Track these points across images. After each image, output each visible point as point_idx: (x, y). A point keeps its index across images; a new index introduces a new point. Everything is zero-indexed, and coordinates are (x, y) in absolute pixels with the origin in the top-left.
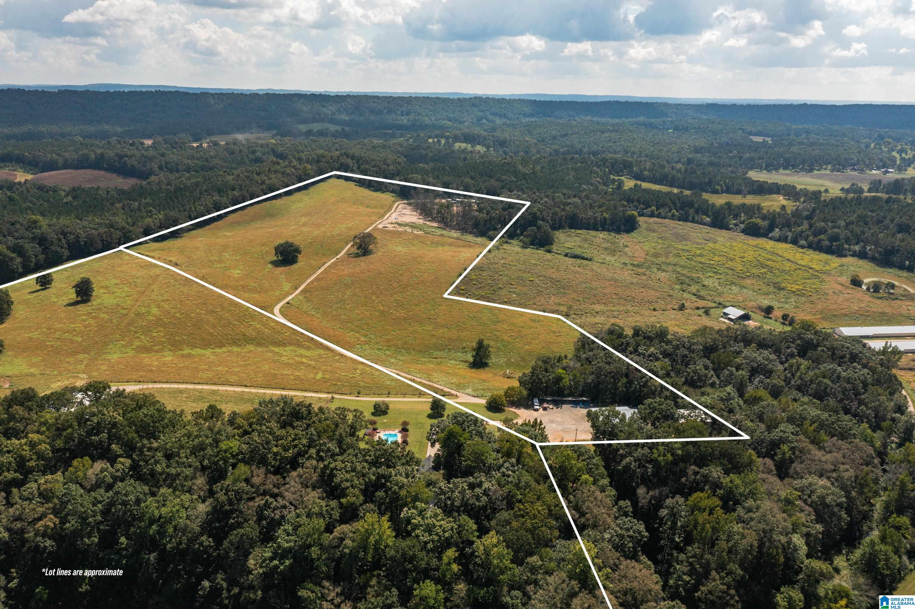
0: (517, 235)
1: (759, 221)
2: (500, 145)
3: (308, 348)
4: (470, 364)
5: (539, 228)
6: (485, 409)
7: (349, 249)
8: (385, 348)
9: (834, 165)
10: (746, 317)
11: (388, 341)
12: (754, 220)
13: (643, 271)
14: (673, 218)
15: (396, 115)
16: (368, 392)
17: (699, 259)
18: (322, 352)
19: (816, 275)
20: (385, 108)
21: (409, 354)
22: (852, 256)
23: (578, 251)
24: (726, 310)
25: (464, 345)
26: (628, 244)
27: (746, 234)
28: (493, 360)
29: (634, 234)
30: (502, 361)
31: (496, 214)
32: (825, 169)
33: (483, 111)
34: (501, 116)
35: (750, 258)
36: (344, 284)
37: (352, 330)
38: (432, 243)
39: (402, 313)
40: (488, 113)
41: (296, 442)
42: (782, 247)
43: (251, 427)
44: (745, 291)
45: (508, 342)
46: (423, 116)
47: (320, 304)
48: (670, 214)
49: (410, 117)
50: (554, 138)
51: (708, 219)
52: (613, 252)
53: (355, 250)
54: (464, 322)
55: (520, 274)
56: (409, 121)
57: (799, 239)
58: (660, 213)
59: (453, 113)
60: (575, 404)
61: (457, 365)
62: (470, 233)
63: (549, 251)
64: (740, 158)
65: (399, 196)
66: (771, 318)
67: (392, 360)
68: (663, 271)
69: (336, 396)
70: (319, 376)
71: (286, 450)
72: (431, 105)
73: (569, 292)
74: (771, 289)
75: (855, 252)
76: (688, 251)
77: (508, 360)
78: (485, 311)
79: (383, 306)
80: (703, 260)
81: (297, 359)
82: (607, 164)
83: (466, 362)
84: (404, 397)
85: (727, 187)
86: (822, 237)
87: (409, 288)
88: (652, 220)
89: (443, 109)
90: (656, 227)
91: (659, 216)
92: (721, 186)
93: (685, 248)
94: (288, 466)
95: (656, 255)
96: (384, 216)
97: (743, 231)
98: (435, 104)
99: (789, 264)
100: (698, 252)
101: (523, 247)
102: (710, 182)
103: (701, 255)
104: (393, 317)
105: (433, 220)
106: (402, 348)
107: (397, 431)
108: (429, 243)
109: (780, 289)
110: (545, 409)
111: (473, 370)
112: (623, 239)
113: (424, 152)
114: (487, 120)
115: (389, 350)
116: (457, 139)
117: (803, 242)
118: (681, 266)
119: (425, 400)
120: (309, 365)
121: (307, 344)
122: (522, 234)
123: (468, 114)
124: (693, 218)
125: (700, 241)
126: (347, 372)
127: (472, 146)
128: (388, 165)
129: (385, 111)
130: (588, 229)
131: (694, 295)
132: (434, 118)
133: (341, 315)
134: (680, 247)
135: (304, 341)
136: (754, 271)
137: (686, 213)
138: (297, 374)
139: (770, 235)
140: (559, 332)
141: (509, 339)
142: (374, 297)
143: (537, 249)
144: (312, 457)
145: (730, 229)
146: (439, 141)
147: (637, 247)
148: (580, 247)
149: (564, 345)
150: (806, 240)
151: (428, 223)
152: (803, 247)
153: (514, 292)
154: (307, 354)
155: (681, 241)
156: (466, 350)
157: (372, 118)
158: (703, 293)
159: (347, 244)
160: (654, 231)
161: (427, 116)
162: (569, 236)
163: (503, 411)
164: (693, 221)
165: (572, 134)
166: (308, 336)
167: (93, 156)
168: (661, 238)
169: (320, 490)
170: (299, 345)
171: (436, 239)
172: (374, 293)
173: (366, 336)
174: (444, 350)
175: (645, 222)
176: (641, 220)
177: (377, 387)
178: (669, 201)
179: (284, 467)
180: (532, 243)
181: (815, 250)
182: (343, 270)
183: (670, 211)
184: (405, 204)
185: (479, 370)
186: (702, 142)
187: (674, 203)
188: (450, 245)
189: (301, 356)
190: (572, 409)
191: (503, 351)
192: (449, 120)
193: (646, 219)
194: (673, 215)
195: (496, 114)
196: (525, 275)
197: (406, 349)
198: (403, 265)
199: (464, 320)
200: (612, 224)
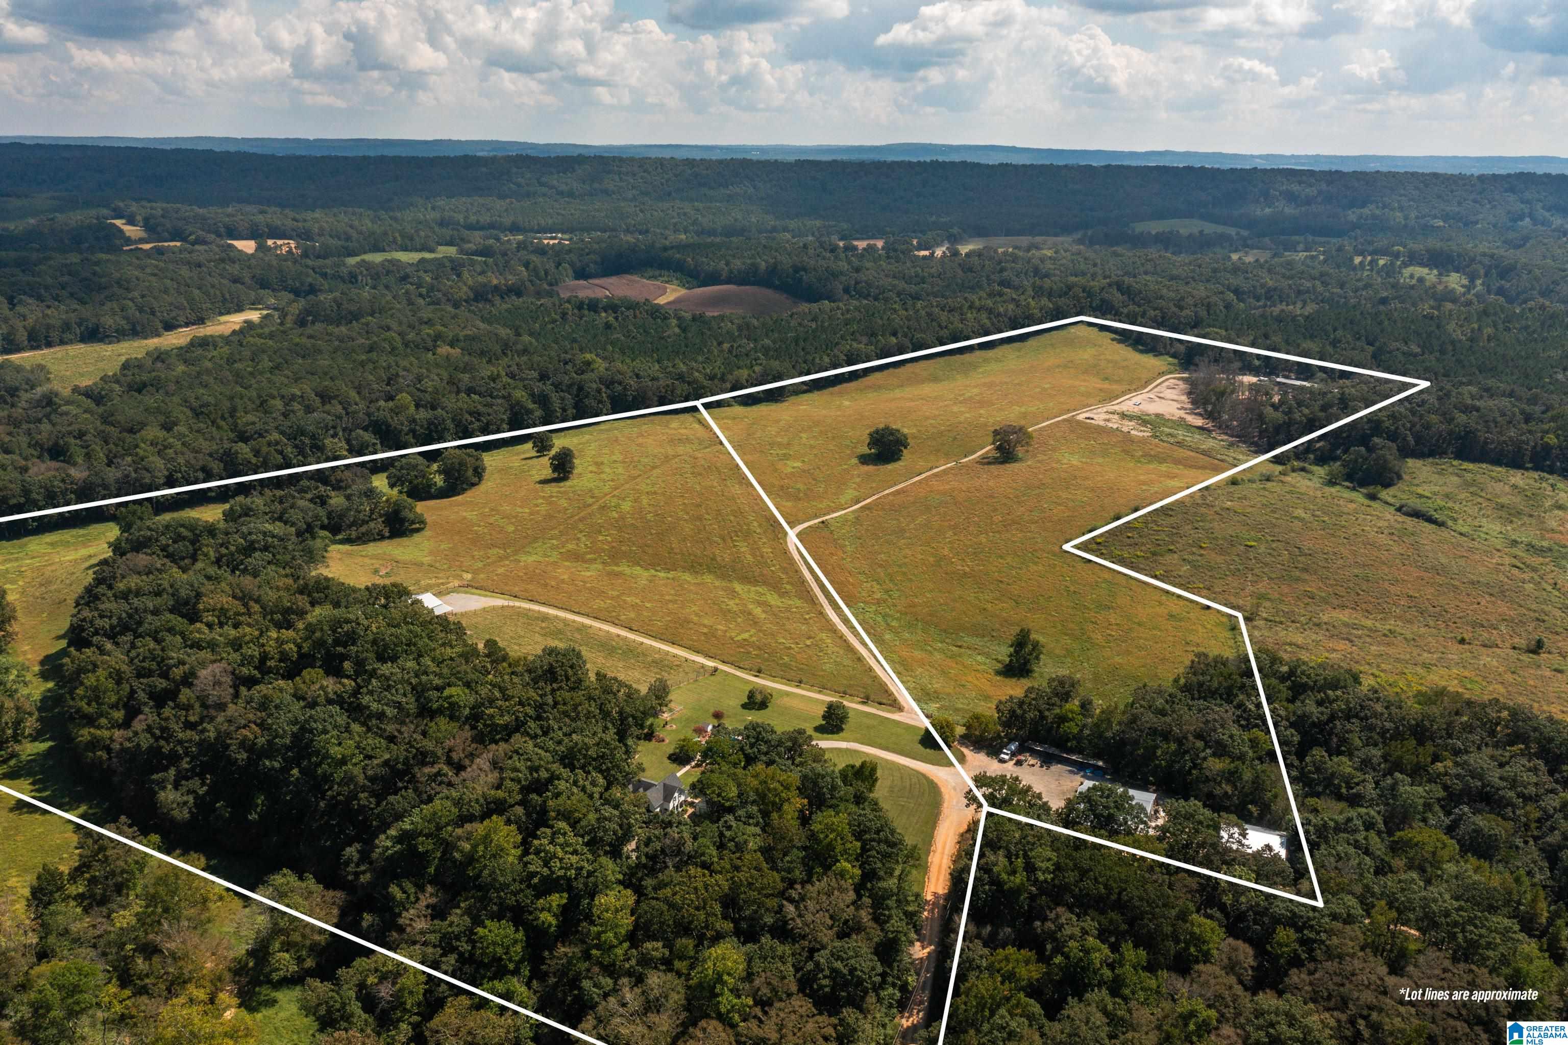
3: (784, 594)
4: (1004, 667)
5: (1371, 450)
8: (898, 615)
18: (798, 603)
21: (925, 631)
28: (1046, 669)
37: (876, 579)
38: (1145, 455)
46: (1392, 209)
47: (868, 530)
61: (981, 664)
62: (1252, 444)
63: (1375, 498)
65: (1181, 365)
72: (1417, 188)
81: (751, 606)
83: (1001, 662)
96: (1117, 397)
98: (1426, 186)
101: (1328, 482)
106: (922, 620)
108: (1139, 454)
110: (1018, 763)
115: (899, 620)
116: (1413, 259)
120: (754, 619)
121: (789, 587)
127: (1440, 275)
128: (1182, 308)
133: (881, 553)
135: (788, 582)
143: (1353, 489)
146: (1373, 263)
151: (1190, 418)
153: (1191, 562)
154: (773, 603)
157: (1289, 210)
161: (1401, 209)
167: (763, 265)
170: (776, 587)
171: (1159, 449)
173: (887, 592)
174: (983, 637)
180: (1349, 477)
182: (948, 482)
184: (1180, 379)
188: (1178, 462)
189: (763, 603)
191: (1073, 658)
196: (1245, 535)
197: (925, 623)
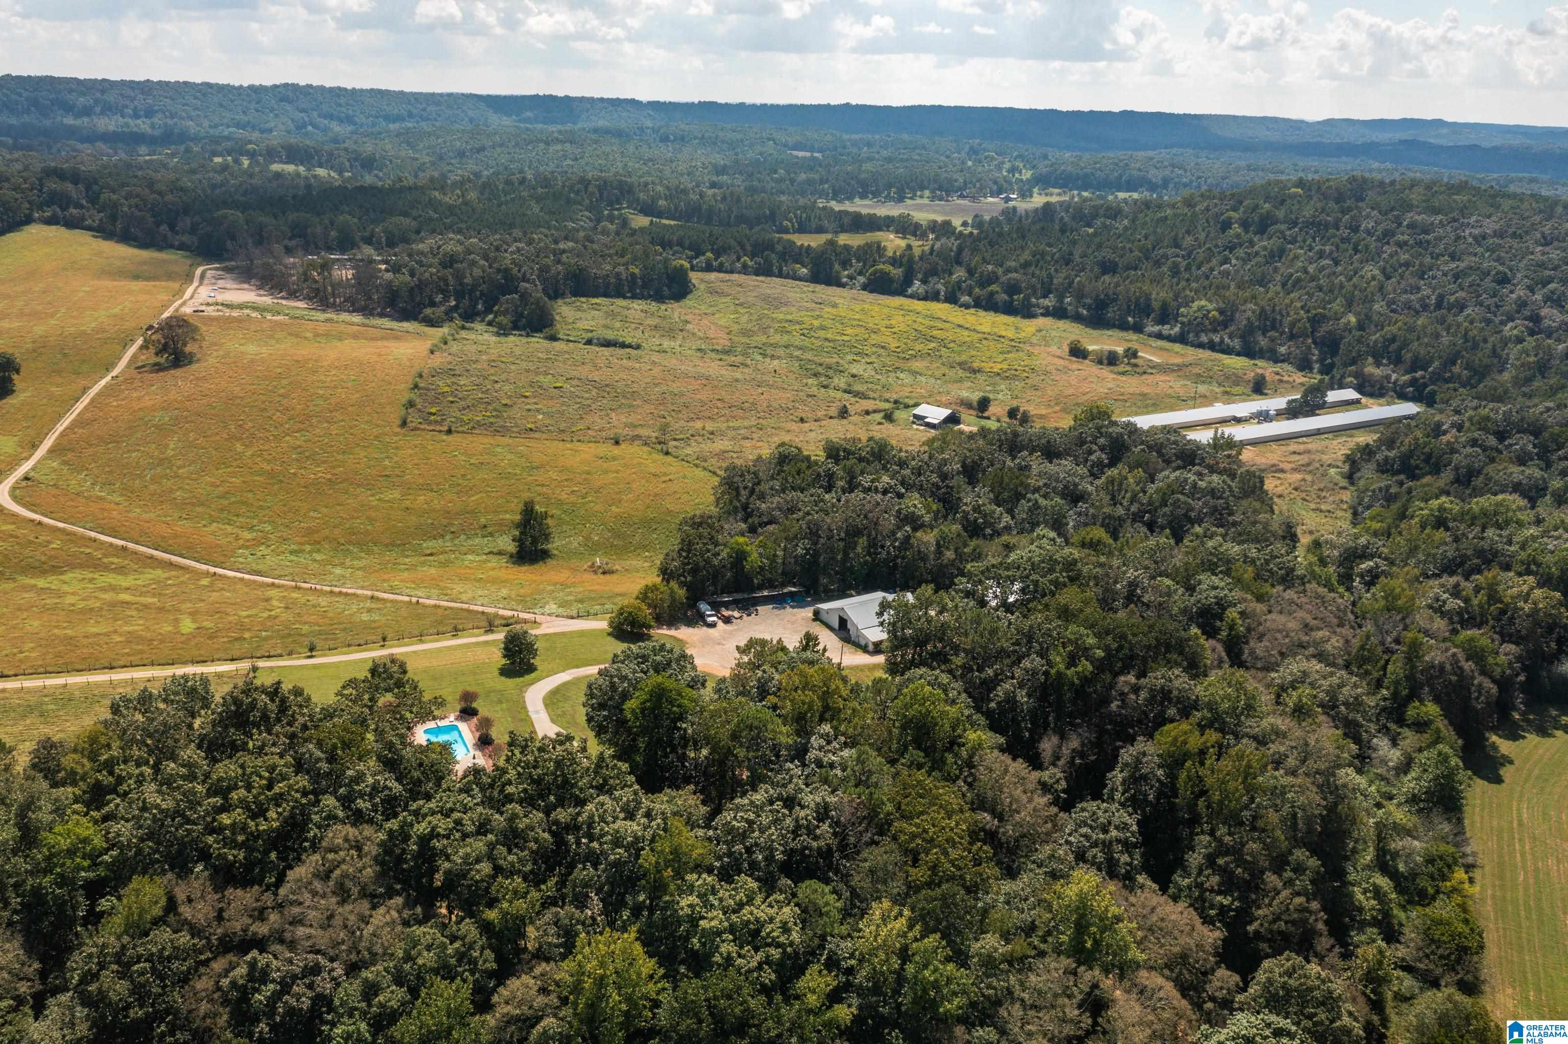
0: (478, 314)
1: (888, 268)
2: (363, 166)
3: (121, 570)
4: (511, 556)
5: (524, 296)
6: (610, 638)
7: (134, 357)
8: (308, 548)
9: (933, 191)
10: (953, 419)
11: (310, 532)
12: (881, 266)
13: (740, 359)
14: (745, 270)
15: (123, 116)
16: (332, 644)
17: (822, 334)
18: (159, 573)
19: (1016, 345)
20: (97, 102)
21: (369, 552)
22: (1043, 315)
23: (610, 335)
24: (918, 411)
25: (483, 521)
26: (689, 318)
27: (871, 292)
28: (555, 545)
29: (688, 302)
30: (575, 542)
31: (431, 275)
32: (921, 197)
33: (303, 111)
34: (341, 121)
35: (903, 327)
36: (156, 426)
37: (213, 520)
38: (317, 335)
39: (320, 472)
40: (315, 114)
41: (279, 787)
42: (940, 309)
43: (111, 773)
44: (923, 379)
45: (574, 504)
47: (110, 472)
48: (738, 265)
49: (155, 120)
50: (461, 154)
51: (805, 270)
52: (670, 333)
53: (149, 357)
54: (464, 476)
55: (531, 377)
56: (153, 126)
57: (958, 294)
58: (721, 264)
59: (244, 113)
60: (779, 601)
61: (485, 562)
62: (382, 315)
63: (553, 338)
64: (792, 181)
65: (199, 255)
66: (988, 418)
67: (338, 571)
68: (773, 357)
69: (261, 664)
70: (187, 626)
71: (259, 812)
73: (638, 402)
74: (961, 373)
75: (1047, 308)
76: (798, 323)
77: (587, 538)
78: (499, 450)
79: (269, 462)
80: (829, 336)
81: (107, 596)
82: (590, 189)
83: (500, 553)
84: (421, 642)
85: (800, 224)
86: (994, 287)
87: (314, 421)
88: (713, 276)
89: (221, 106)
90: (725, 288)
91: (720, 269)
92: (791, 221)
93: (789, 317)
94: (273, 855)
95: (746, 333)
96: (182, 292)
97: (864, 288)
99: (966, 333)
100: (816, 323)
101: (498, 334)
102: (773, 215)
103: (823, 328)
104: (302, 482)
105: (293, 295)
106: (350, 542)
107: (452, 718)
108: (309, 335)
109: (974, 371)
110: (727, 620)
111: (524, 568)
112: (675, 311)
113: (219, 178)
114: (315, 126)
115: (318, 551)
116: (272, 156)
117: (965, 299)
118: (800, 348)
119: (473, 640)
120: (146, 606)
121: (115, 560)
122: (489, 310)
123: (277, 116)
124: (780, 270)
125: (809, 305)
126: (249, 608)
127: (309, 170)
128: (160, 193)
129: (98, 109)
130: (606, 295)
131: (845, 391)
132: (206, 124)
133: (171, 491)
134: (781, 316)
135: (105, 556)
136: (918, 347)
137: (766, 260)
138: (126, 628)
139: (910, 291)
140: (665, 474)
141: (573, 498)
142: (239, 447)
143: (528, 335)
144: (335, 817)
145: (843, 286)
146: (236, 161)
147: (705, 321)
148: (606, 327)
149: (685, 497)
150: (970, 295)
151: (284, 302)
152: (967, 306)
153: (538, 411)
154: (124, 584)
155: (777, 308)
156: (490, 529)
158: (858, 387)
159: (125, 346)
160: (722, 294)
161: (190, 118)
162: (579, 309)
163: (649, 638)
164: (780, 275)
165: (493, 147)
166: (111, 545)
168: (741, 305)
169: (399, 900)
170: (97, 566)
171: (322, 328)
172: (232, 438)
173: (251, 528)
174: (443, 536)
175: (702, 280)
176: (695, 277)
177: (344, 630)
178: (733, 243)
179: (260, 861)
180: (515, 326)
181: (986, 309)
182: (139, 399)
183: (739, 259)
184: (217, 269)
185: (536, 566)
186: (719, 159)
187: (743, 247)
188: (355, 337)
189: (112, 588)
190: (776, 612)
191: (568, 523)
192: (238, 125)
193: (700, 274)
194: (745, 266)
195: (331, 117)
196: (541, 378)
197: (359, 544)
198: (279, 376)
199: (462, 471)
200: (645, 286)
